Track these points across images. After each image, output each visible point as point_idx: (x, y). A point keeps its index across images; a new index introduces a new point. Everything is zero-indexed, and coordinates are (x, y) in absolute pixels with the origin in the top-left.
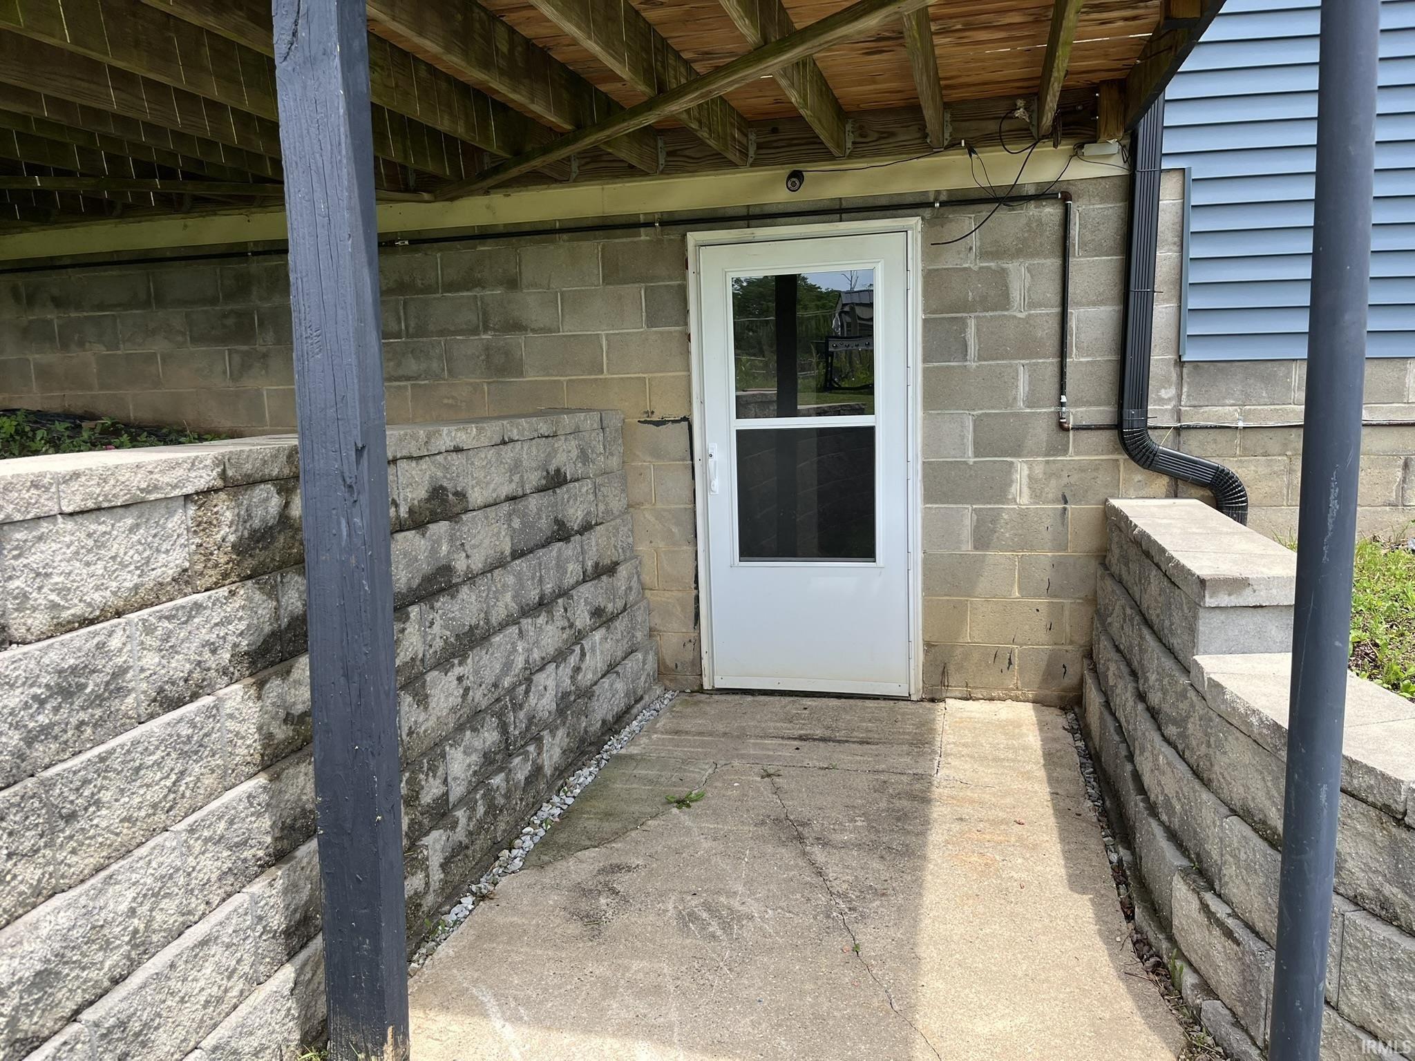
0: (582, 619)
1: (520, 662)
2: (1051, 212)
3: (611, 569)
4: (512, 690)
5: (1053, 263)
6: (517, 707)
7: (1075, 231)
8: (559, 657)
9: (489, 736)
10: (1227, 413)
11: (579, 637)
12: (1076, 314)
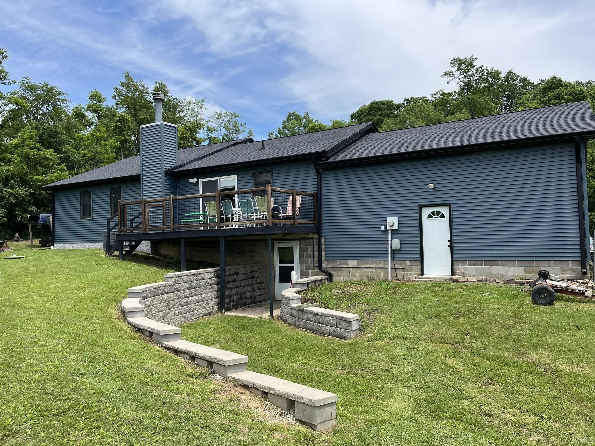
0: (255, 288)
1: (244, 291)
2: (312, 240)
3: (262, 283)
4: (243, 293)
5: (312, 247)
6: (243, 295)
7: (314, 243)
8: (251, 292)
9: (239, 297)
10: (331, 265)
11: (255, 290)
12: (315, 253)
